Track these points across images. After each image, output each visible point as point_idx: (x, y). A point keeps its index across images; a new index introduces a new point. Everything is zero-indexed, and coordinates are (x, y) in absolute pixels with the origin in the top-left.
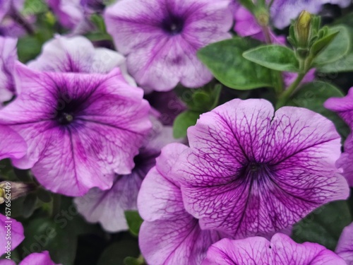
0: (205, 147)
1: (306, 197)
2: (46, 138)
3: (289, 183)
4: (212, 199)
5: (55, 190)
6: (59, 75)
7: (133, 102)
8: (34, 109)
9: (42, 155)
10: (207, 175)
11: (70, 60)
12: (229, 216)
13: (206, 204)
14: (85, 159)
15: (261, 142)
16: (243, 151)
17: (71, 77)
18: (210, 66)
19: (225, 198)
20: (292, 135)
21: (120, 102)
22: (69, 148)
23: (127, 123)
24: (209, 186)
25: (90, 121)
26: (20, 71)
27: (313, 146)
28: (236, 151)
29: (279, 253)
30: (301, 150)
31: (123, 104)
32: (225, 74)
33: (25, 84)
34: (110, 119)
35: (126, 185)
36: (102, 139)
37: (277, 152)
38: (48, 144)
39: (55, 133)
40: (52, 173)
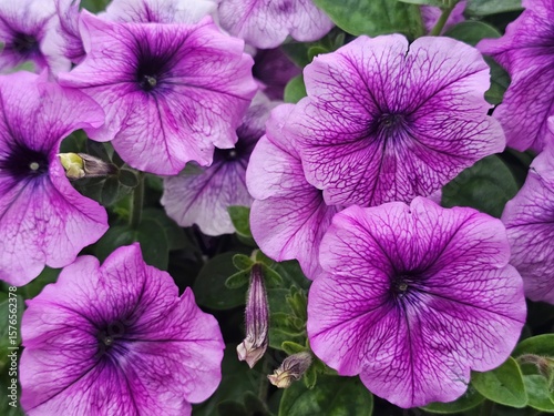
0: (325, 93)
1: (452, 151)
2: (128, 104)
3: (431, 135)
4: (337, 161)
5: (142, 168)
6: (137, 27)
7: (232, 57)
8: (109, 68)
9: (124, 125)
10: (329, 130)
11: (147, 9)
12: (359, 183)
13: (331, 169)
14: (177, 129)
15: (394, 84)
16: (373, 97)
17: (152, 26)
18: (327, 11)
19: (353, 160)
20: (432, 72)
21: (215, 57)
22: (156, 115)
23: (225, 83)
24: (333, 145)
25: (178, 84)
26: (87, 22)
27: (456, 80)
28: (364, 97)
29: (421, 218)
30: (443, 88)
31: (218, 60)
32: (348, 20)
33: (95, 39)
34: (204, 80)
35: (227, 178)
36: (196, 105)
37: (414, 95)
38: (131, 110)
39: (137, 98)
40: (138, 146)
